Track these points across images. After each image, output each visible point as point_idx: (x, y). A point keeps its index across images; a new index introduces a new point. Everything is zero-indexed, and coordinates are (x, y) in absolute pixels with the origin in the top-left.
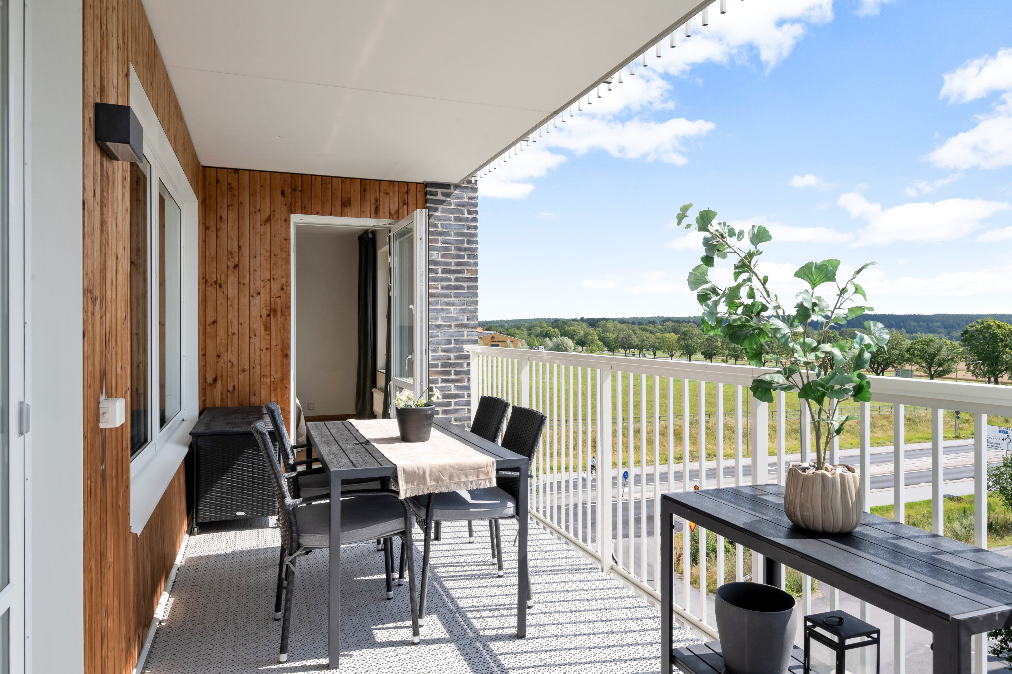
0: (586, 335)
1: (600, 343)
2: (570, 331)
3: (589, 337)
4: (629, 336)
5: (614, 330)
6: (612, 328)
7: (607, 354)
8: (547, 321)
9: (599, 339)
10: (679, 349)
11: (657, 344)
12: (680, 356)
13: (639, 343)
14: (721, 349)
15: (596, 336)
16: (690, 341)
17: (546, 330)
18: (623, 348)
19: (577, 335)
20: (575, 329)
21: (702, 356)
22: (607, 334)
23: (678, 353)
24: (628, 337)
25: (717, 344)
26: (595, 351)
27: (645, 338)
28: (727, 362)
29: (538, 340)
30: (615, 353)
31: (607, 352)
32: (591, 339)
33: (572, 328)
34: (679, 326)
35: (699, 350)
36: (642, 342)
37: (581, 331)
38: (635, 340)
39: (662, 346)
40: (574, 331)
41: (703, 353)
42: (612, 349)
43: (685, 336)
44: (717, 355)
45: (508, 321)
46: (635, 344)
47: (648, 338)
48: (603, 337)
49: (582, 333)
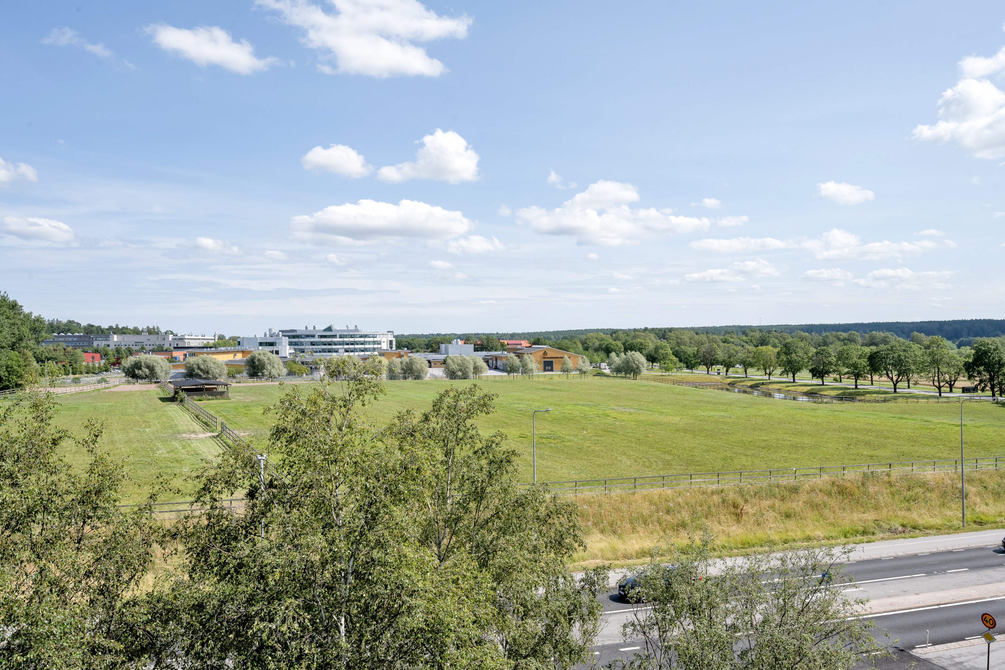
0: (657, 349)
1: (674, 358)
2: (637, 344)
3: (660, 351)
4: (713, 350)
5: (690, 342)
6: (688, 340)
7: (685, 373)
8: (604, 331)
9: (673, 354)
10: (780, 365)
11: (750, 359)
12: (781, 375)
13: (726, 358)
14: (835, 365)
15: (669, 349)
16: (793, 355)
17: (606, 343)
18: (706, 364)
19: (645, 349)
20: (643, 341)
21: (810, 375)
22: (683, 347)
23: (779, 370)
24: (711, 351)
25: (830, 359)
26: (672, 369)
27: (733, 352)
28: (841, 381)
29: (598, 356)
30: (694, 371)
31: (685, 370)
32: (663, 354)
33: (639, 340)
34: (768, 337)
35: (806, 367)
36: (730, 357)
37: (650, 344)
38: (720, 355)
39: (756, 362)
40: (642, 344)
41: (812, 371)
42: (690, 366)
43: (787, 349)
44: (830, 372)
45: (554, 333)
46: (720, 359)
47: (737, 352)
48: (677, 351)
49: (651, 346)
